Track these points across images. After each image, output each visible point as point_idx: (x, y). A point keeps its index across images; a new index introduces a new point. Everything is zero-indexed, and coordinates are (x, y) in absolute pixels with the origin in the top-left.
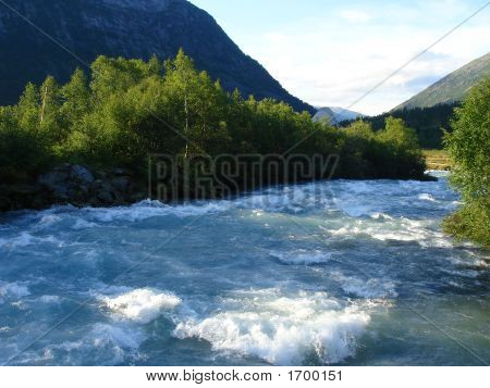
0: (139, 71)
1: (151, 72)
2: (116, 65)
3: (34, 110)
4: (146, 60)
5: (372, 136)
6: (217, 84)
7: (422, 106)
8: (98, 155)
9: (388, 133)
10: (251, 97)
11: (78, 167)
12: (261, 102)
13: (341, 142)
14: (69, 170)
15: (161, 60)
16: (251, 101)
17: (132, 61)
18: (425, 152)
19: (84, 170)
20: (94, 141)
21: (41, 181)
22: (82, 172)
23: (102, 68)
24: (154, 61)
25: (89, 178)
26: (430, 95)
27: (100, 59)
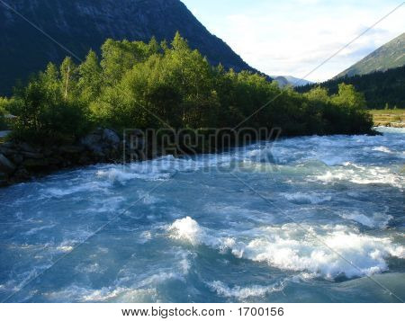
0: (141, 51)
1: (151, 52)
2: (121, 47)
3: (56, 85)
4: (147, 42)
5: (328, 100)
6: (205, 60)
7: (361, 74)
8: (120, 120)
9: (341, 97)
10: (231, 70)
11: (107, 130)
12: (239, 74)
13: (305, 105)
14: (101, 133)
15: (159, 41)
16: (232, 74)
17: (135, 43)
18: (371, 112)
19: (112, 133)
20: (116, 109)
21: (83, 142)
22: (111, 134)
23: (110, 50)
24: (153, 42)
25: (115, 139)
26: (366, 64)
27: (108, 41)
